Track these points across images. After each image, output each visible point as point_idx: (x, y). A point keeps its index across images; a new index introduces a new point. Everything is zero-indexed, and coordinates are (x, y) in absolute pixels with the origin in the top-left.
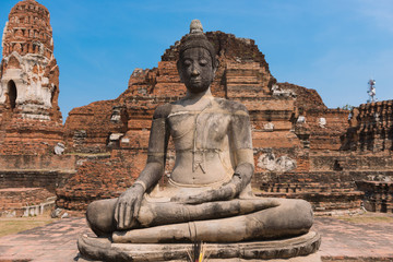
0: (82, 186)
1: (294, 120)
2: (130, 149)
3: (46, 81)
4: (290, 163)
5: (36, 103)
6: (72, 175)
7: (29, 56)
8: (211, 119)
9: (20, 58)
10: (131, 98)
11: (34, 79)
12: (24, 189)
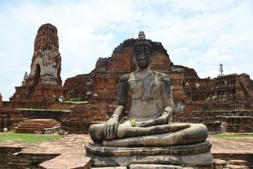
0: (75, 119)
1: (184, 84)
2: (98, 100)
3: (55, 64)
4: (182, 107)
5: (50, 75)
6: (69, 113)
7: (47, 52)
8: (151, 82)
9: (42, 53)
10: (99, 73)
11: (49, 63)
12: (44, 120)
